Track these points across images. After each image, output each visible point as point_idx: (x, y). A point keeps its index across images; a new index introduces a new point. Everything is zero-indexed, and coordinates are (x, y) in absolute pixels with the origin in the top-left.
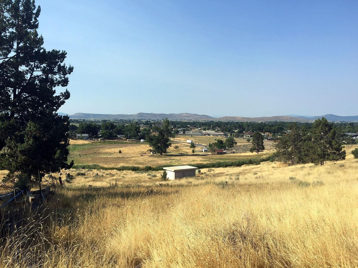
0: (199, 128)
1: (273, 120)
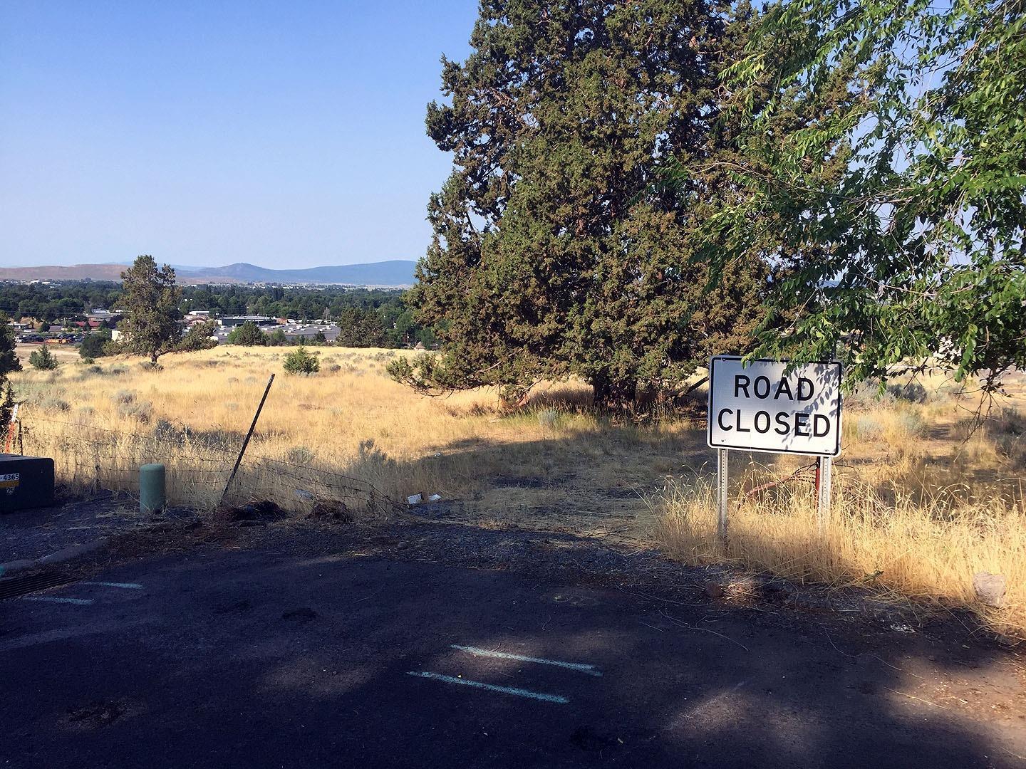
1: (80, 278)
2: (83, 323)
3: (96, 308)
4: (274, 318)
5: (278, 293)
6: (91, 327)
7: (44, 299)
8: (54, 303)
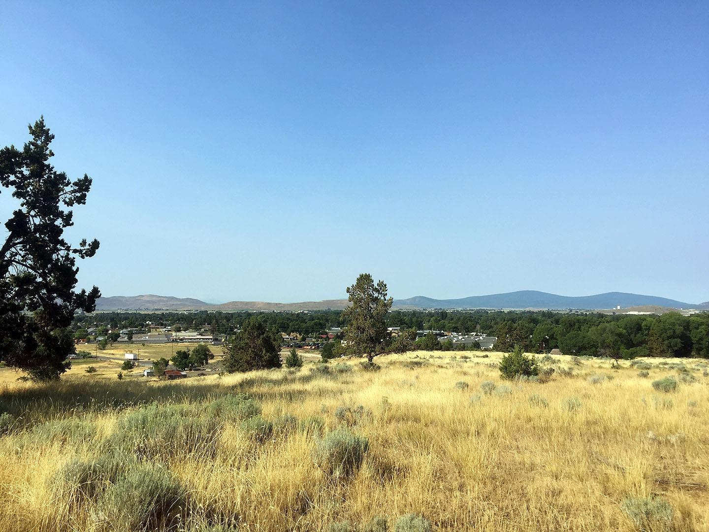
0: (169, 327)
1: (325, 308)
2: (325, 336)
3: (332, 326)
4: (442, 331)
5: (444, 315)
6: (329, 339)
7: (304, 321)
8: (310, 324)
